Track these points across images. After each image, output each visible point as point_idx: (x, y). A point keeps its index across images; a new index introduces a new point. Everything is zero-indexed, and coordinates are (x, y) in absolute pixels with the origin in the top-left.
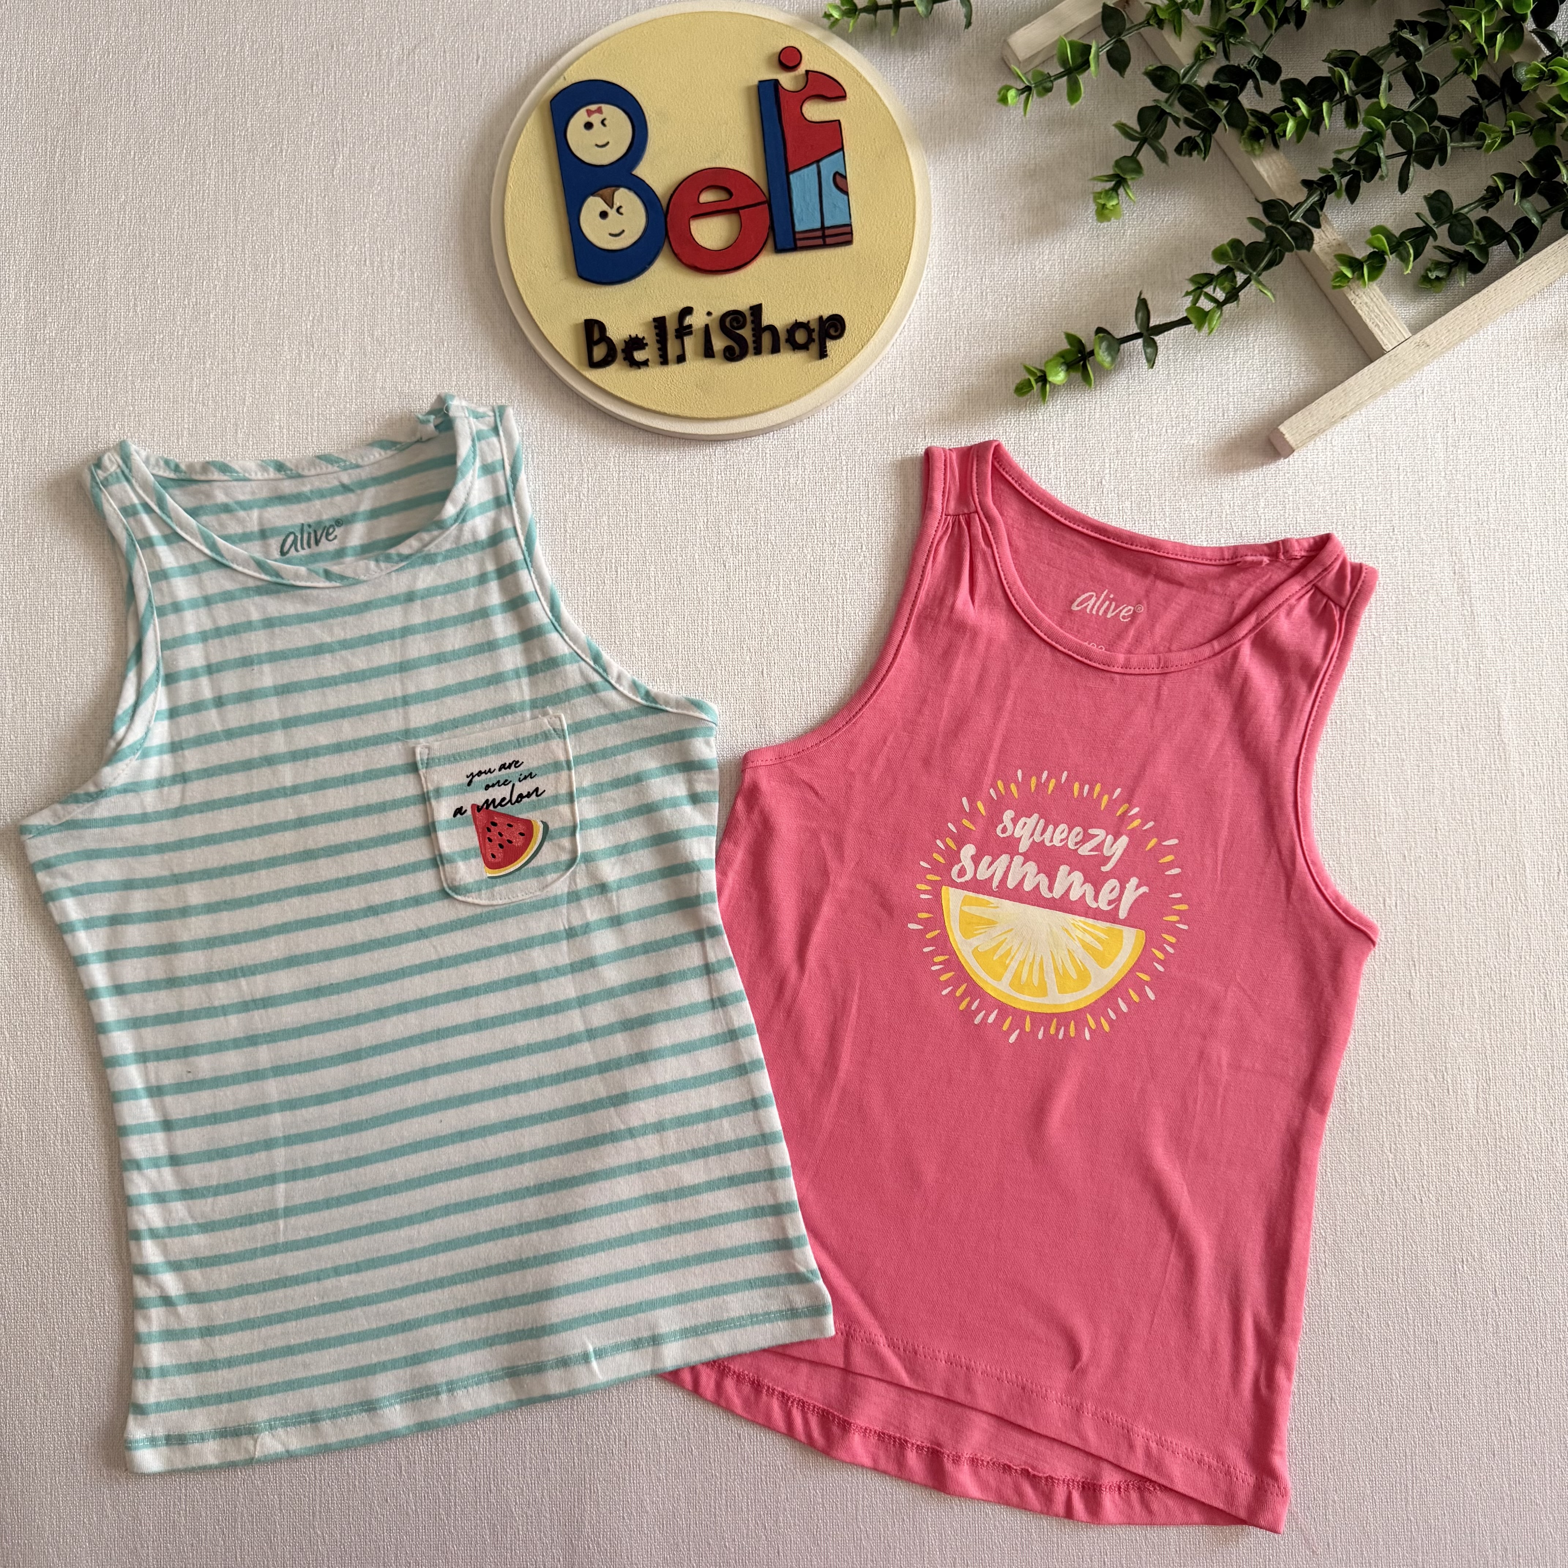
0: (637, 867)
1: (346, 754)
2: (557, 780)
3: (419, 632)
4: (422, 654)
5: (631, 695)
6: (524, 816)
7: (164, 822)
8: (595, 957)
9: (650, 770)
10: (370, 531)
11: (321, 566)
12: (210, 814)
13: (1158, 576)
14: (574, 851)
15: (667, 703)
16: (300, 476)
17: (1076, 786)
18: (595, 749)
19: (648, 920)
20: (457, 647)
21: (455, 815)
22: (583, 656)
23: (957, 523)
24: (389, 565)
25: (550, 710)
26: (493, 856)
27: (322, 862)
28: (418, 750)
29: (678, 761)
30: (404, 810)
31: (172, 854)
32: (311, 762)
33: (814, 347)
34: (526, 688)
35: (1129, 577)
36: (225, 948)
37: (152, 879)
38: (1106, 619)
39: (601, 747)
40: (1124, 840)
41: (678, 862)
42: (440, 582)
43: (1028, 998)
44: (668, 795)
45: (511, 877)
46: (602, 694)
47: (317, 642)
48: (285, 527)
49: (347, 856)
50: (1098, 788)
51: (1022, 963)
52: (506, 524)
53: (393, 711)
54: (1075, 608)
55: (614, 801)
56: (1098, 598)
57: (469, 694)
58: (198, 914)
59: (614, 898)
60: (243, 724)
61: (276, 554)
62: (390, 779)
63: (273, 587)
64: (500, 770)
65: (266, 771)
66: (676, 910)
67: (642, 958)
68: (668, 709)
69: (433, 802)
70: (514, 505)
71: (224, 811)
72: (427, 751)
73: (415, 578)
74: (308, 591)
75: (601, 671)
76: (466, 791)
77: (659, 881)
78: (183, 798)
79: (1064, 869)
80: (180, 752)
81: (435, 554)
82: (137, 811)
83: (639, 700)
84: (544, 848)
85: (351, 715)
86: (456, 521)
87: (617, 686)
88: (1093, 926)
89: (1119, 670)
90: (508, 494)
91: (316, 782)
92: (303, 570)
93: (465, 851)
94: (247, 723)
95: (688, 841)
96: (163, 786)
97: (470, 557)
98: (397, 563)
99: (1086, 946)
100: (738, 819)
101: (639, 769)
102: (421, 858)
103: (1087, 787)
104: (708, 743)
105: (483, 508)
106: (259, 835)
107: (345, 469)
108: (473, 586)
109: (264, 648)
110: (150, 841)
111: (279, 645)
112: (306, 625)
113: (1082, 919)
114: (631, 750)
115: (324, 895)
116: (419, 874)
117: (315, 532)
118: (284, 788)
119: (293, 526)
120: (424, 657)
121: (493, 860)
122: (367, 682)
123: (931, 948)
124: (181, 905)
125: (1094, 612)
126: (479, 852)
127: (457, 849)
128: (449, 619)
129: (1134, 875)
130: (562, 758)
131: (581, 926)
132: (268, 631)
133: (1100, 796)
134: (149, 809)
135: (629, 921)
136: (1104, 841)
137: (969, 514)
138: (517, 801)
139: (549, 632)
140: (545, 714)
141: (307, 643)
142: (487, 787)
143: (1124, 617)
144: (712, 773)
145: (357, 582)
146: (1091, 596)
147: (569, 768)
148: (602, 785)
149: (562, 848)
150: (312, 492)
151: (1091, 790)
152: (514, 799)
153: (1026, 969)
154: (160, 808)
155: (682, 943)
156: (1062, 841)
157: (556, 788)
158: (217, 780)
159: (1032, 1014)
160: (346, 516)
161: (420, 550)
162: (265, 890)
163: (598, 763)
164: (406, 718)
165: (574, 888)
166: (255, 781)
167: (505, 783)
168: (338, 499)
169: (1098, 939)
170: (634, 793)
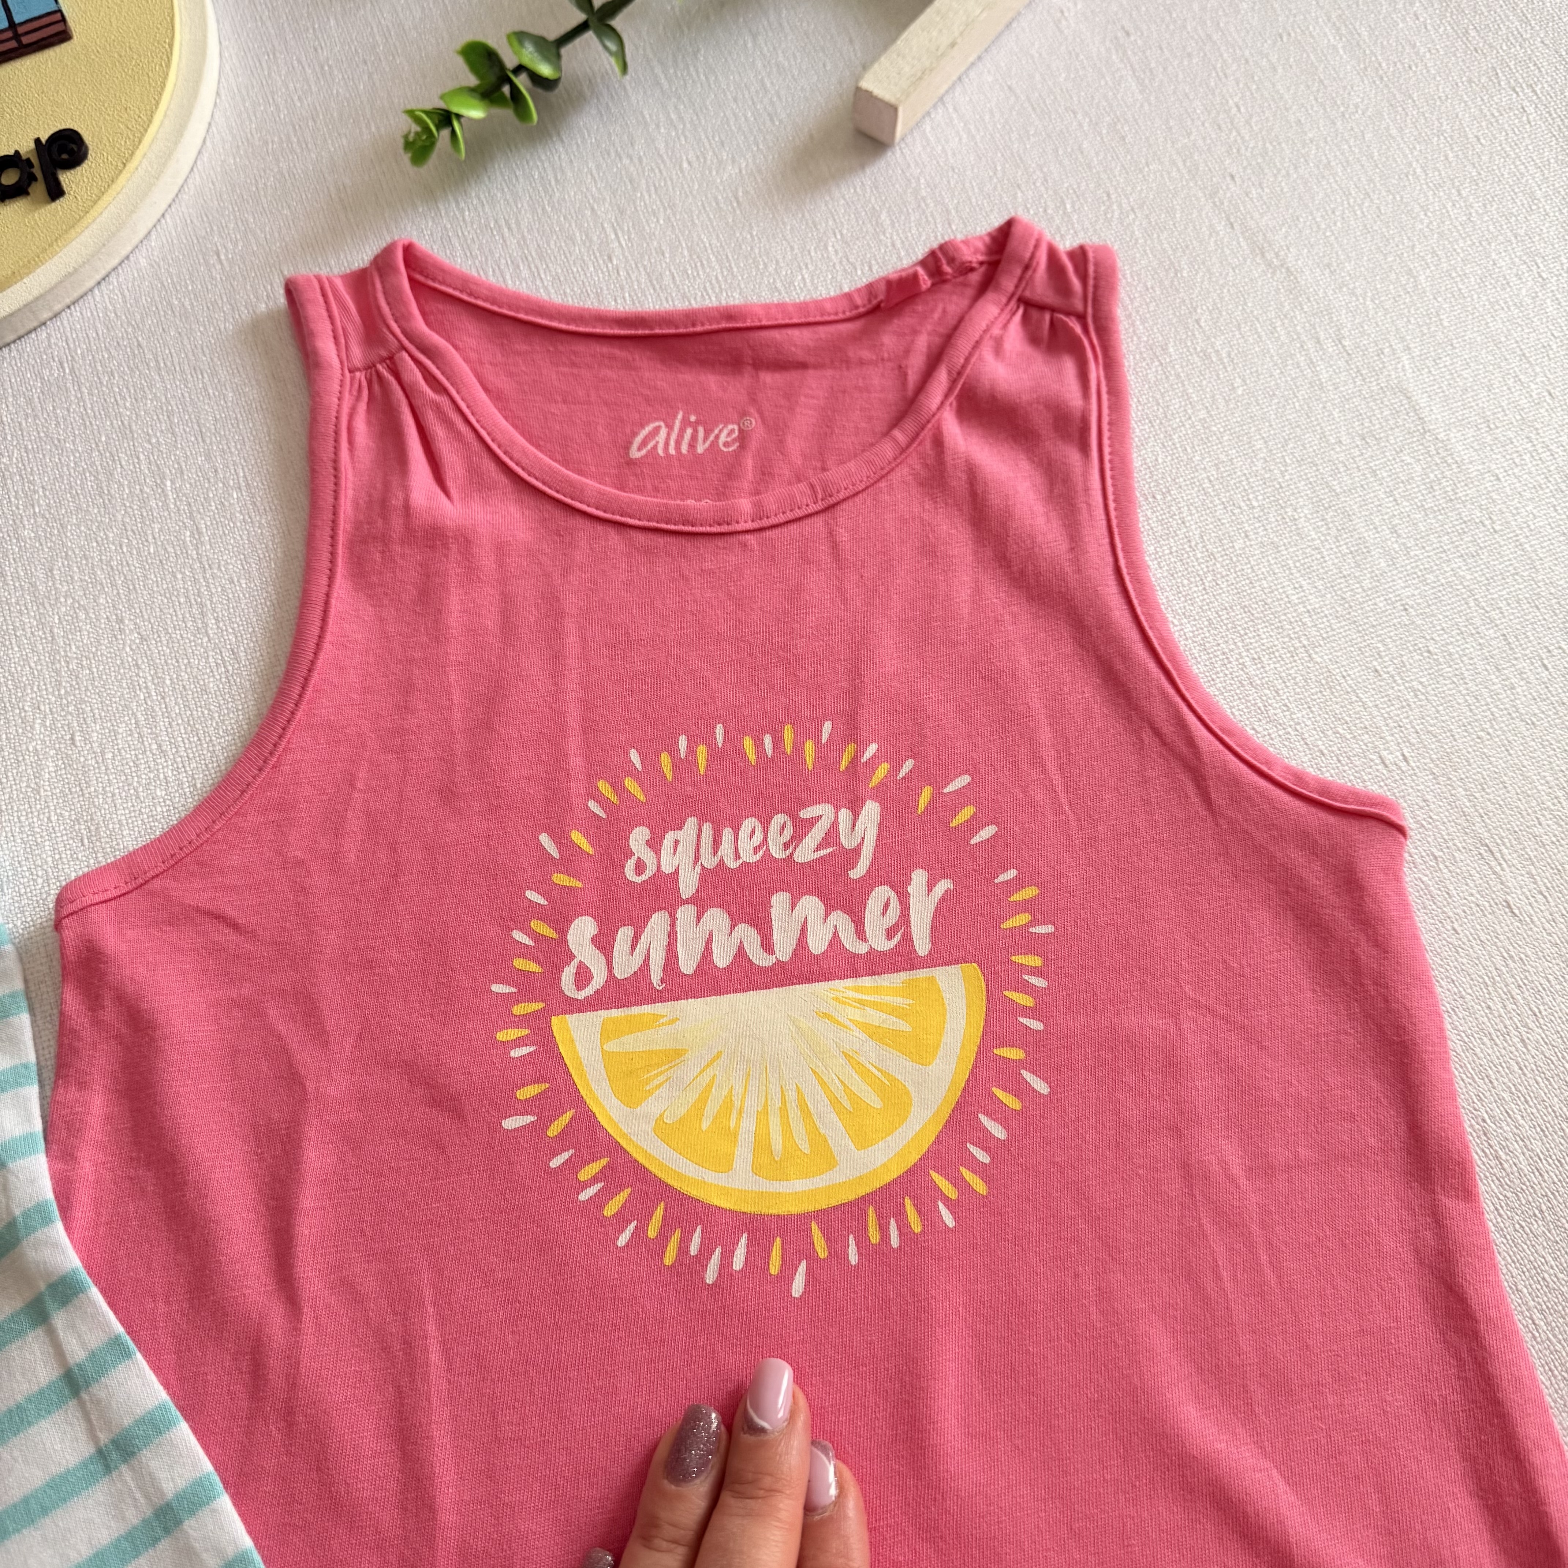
13: (760, 364)
17: (748, 743)
23: (375, 380)
33: (38, 188)
35: (712, 381)
38: (698, 458)
40: (871, 810)
43: (800, 1185)
50: (788, 734)
51: (763, 1114)
54: (635, 453)
56: (670, 427)
79: (779, 901)
88: (876, 990)
89: (750, 525)
99: (874, 1033)
103: (768, 740)
113: (849, 982)
123: (565, 1156)
125: (672, 451)
129: (916, 866)
133: (798, 747)
136: (835, 824)
137: (391, 358)
143: (726, 444)
146: (657, 430)
151: (778, 741)
153: (775, 1123)
156: (756, 850)
159: (821, 1216)
169: (894, 1011)
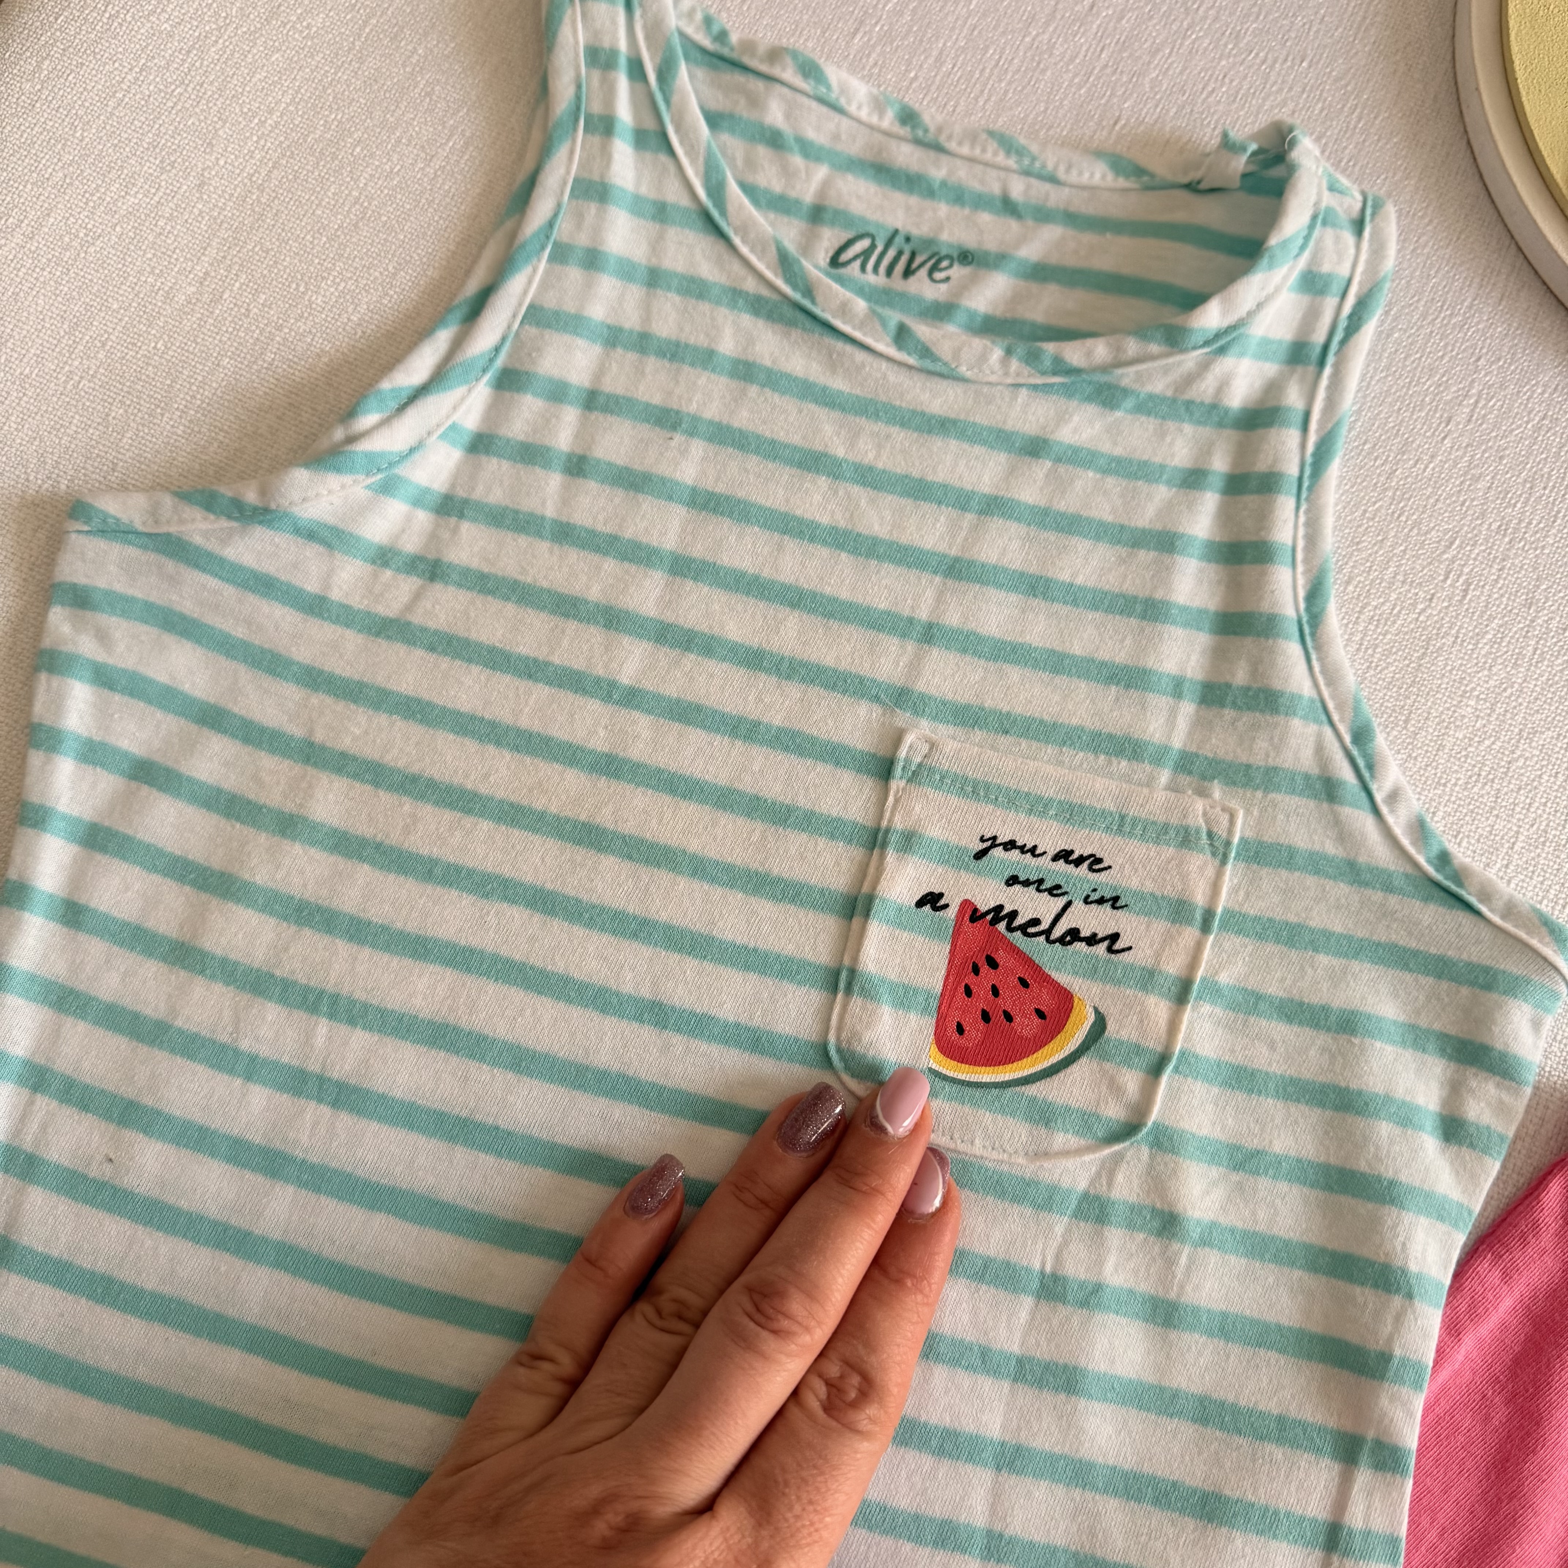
0: (1262, 1215)
1: (763, 676)
2: (1168, 939)
3: (1018, 520)
4: (1005, 562)
5: (1406, 842)
6: (1063, 978)
7: (349, 634)
8: (1084, 1373)
9: (1380, 1019)
10: (1016, 299)
11: (894, 317)
12: (445, 663)
14: (1141, 1110)
15: (1486, 896)
16: (938, 148)
18: (1278, 915)
19: (1235, 1349)
20: (1080, 580)
21: (920, 904)
22: (1336, 717)
24: (1026, 370)
25: (1217, 791)
26: (960, 1029)
27: (609, 863)
28: (909, 739)
29: (1452, 1031)
30: (822, 842)
31: (329, 700)
32: (690, 659)
34: (1183, 724)
36: (327, 939)
37: (263, 730)
39: (1292, 918)
41: (1365, 1252)
42: (1106, 447)
44: (1400, 1093)
45: (978, 1093)
46: (1345, 811)
47: (818, 447)
48: (864, 221)
49: (664, 877)
52: (1294, 398)
53: (896, 640)
55: (1272, 1046)
57: (1062, 680)
58: (313, 843)
59: (1183, 1260)
60: (600, 527)
61: (823, 257)
62: (823, 769)
63: (788, 312)
64: (1055, 858)
65: (595, 635)
66: (1310, 1357)
67: (1187, 1430)
68: (1484, 909)
69: (891, 856)
70: (1328, 371)
71: (475, 669)
72: (925, 749)
73: (1061, 418)
74: (849, 348)
75: (1361, 763)
76: (967, 868)
77: (1297, 1274)
78: (409, 607)
80: (453, 520)
81: (1126, 392)
82: (312, 586)
83: (1421, 860)
84: (1077, 1070)
85: (811, 611)
86: (1207, 343)
87: (1384, 809)
90: (1326, 348)
91: (678, 701)
92: (861, 305)
93: (906, 988)
94: (608, 529)
95: (1408, 1217)
96: (386, 564)
97: (1188, 429)
98: (1043, 373)
100: (1535, 1225)
101: (1355, 1003)
102: (810, 956)
104: (1537, 1025)
105: (1265, 350)
106: (517, 748)
107: (1027, 173)
108: (1169, 483)
109: (712, 412)
110: (302, 654)
111: (743, 419)
112: (812, 406)
114: (1356, 956)
115: (579, 931)
116: (789, 987)
117: (913, 255)
118: (613, 685)
119: (878, 225)
120: (1005, 570)
121: (955, 1036)
122: (874, 562)
124: (289, 807)
126: (935, 1004)
127: (892, 975)
128: (1089, 521)
130: (1200, 899)
131: (1082, 1285)
132: (734, 384)
134: (336, 595)
135: (1192, 1328)
138: (1061, 940)
139: (1287, 638)
140: (1202, 793)
141: (796, 439)
142: (1012, 881)
144: (1517, 1093)
145: (950, 375)
147: (1206, 927)
148: (1259, 997)
149: (1116, 1089)
150: (944, 184)
152: (1057, 933)
154: (357, 602)
155: (1295, 1444)
157: (1158, 955)
158: (494, 604)
160: (987, 253)
161: (1105, 369)
162: (469, 861)
163: (1271, 948)
164: (915, 666)
165: (1102, 1189)
166: (565, 643)
167: (1054, 891)
168: (985, 218)
170: (1324, 1050)
